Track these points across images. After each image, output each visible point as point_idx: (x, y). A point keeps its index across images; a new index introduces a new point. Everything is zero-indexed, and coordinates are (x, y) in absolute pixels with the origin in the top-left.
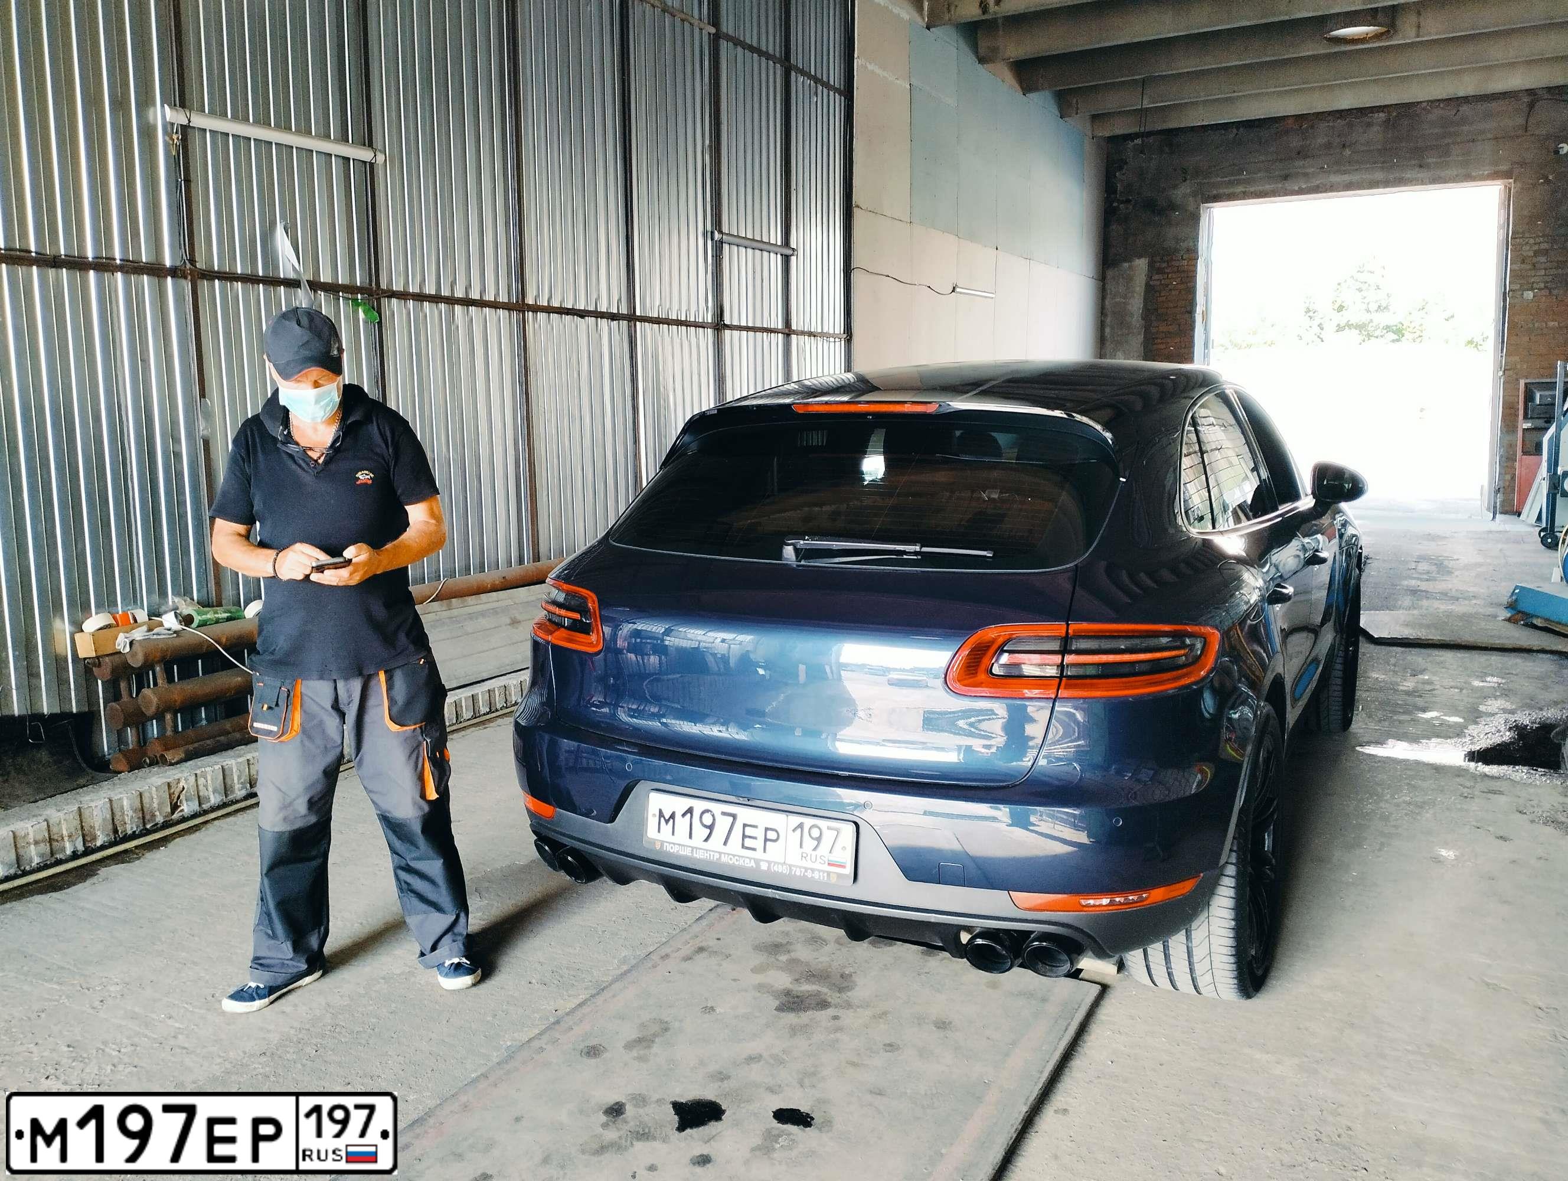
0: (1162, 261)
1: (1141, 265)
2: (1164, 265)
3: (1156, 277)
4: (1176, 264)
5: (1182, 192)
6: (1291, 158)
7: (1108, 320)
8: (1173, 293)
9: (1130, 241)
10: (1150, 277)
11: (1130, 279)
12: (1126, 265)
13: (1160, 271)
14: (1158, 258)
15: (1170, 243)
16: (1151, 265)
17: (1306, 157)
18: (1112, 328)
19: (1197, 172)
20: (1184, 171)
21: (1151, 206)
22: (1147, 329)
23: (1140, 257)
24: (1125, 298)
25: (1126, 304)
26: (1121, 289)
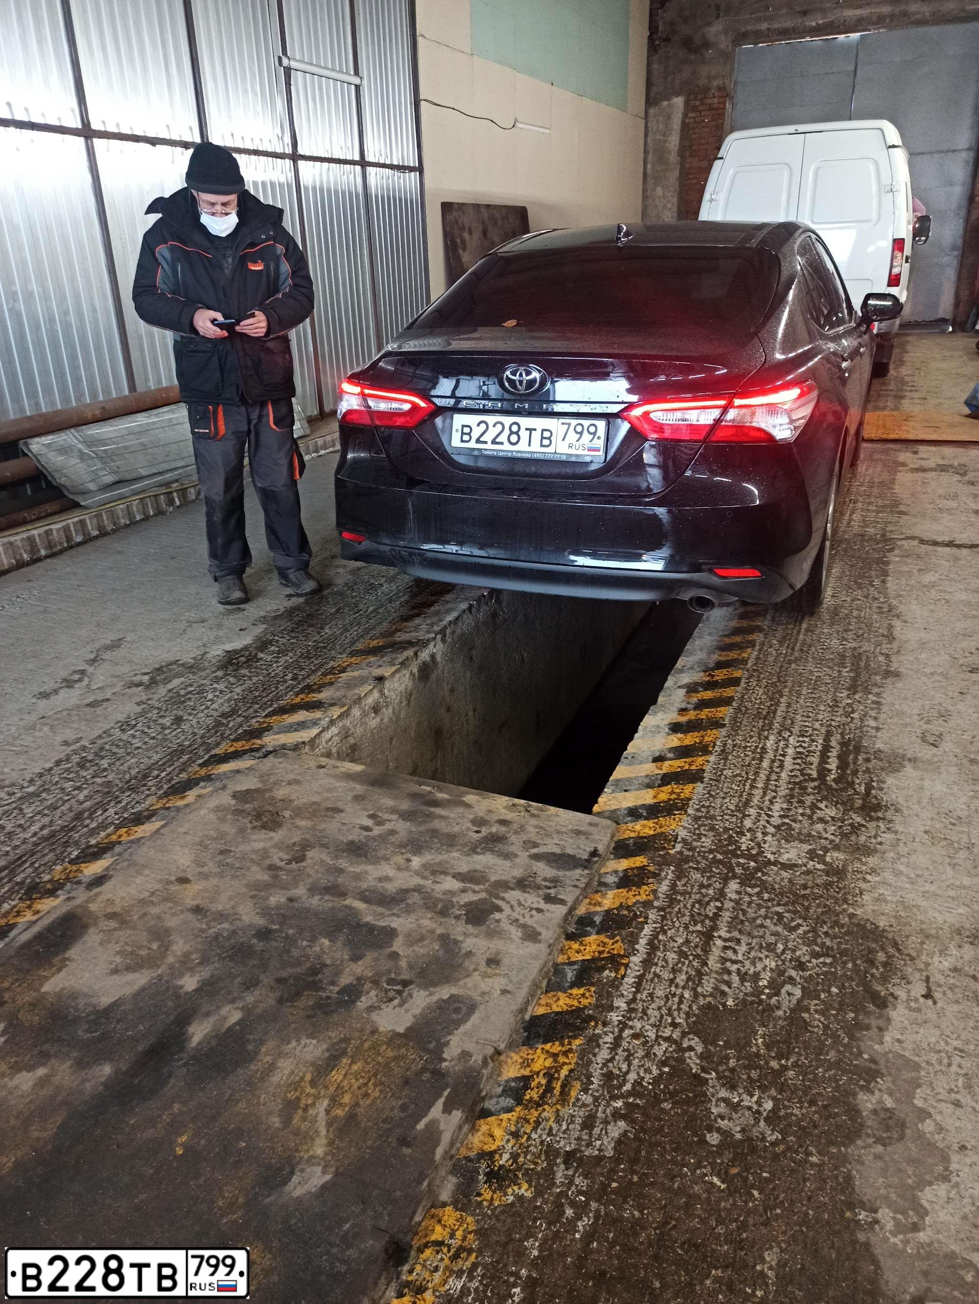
0: (696, 99)
1: (679, 102)
2: (698, 103)
3: (691, 115)
4: (709, 101)
5: (715, 30)
7: (650, 157)
8: (705, 130)
9: (670, 79)
10: (685, 115)
11: (669, 117)
12: (665, 103)
13: (695, 109)
14: (692, 97)
15: (702, 82)
16: (687, 103)
18: (653, 166)
19: (729, 9)
20: (716, 6)
21: (688, 44)
22: (682, 164)
23: (677, 95)
24: (664, 135)
25: (665, 141)
26: (661, 127)
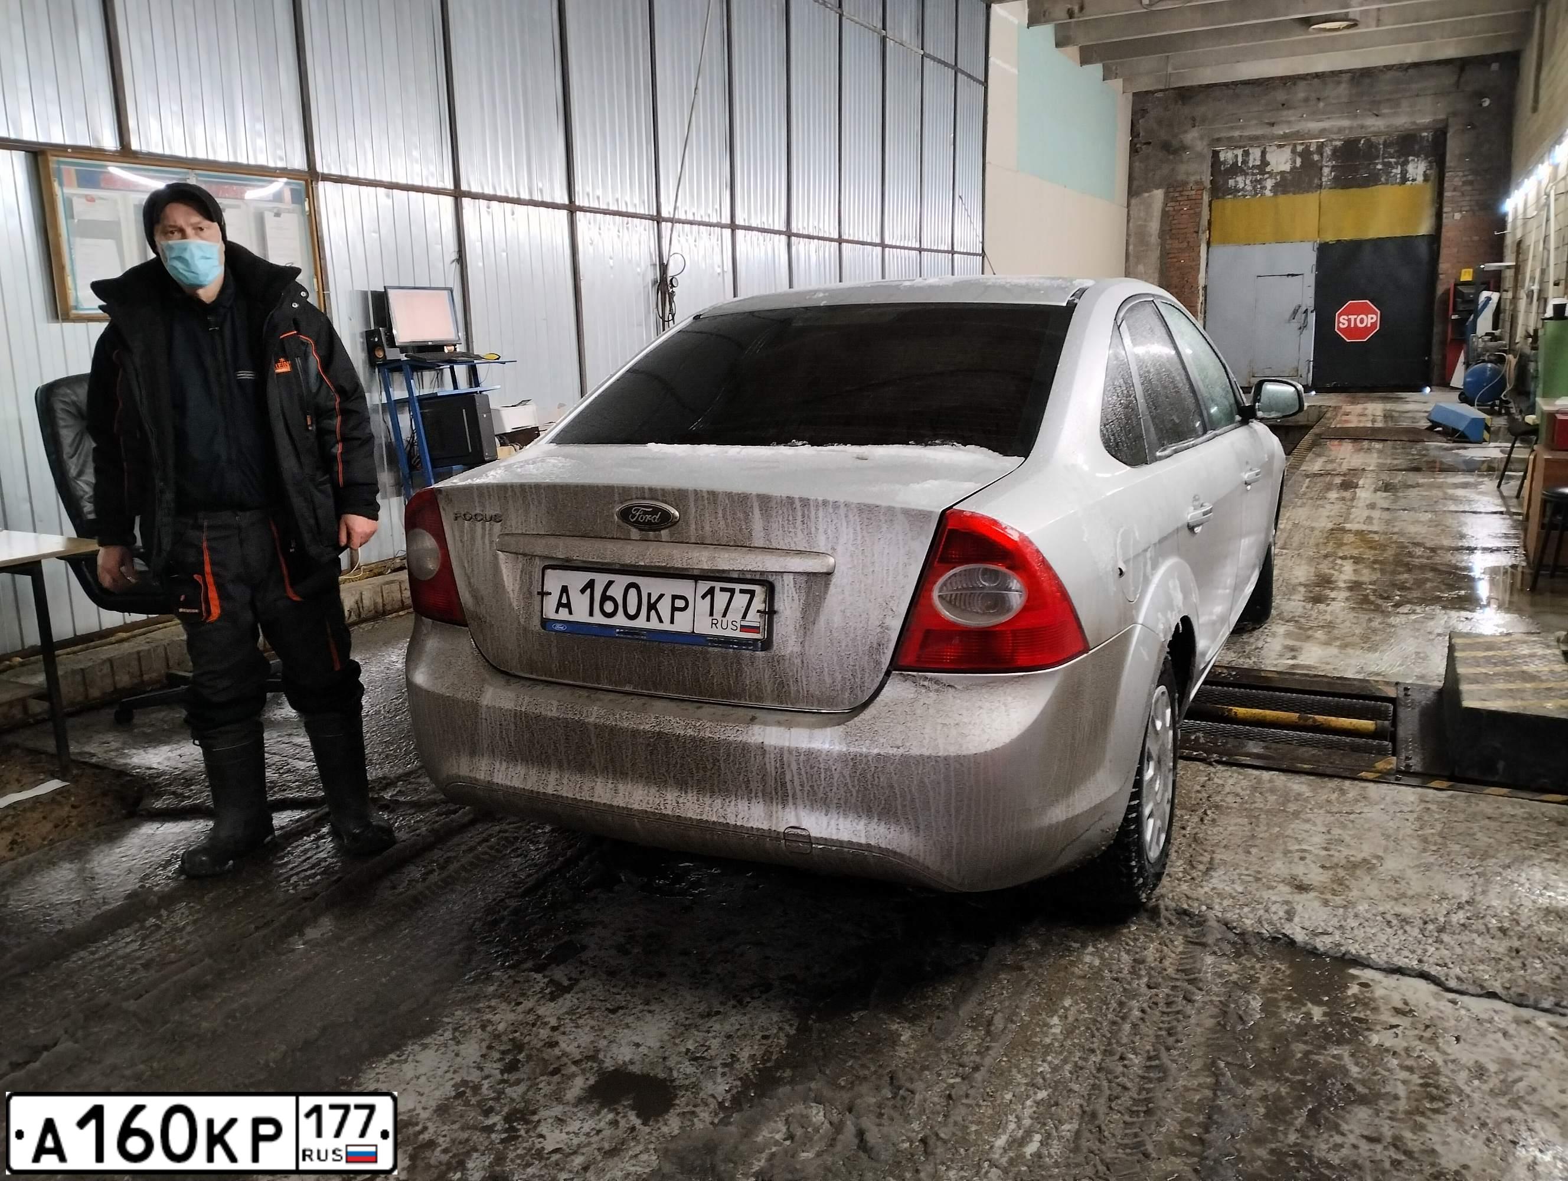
0: (1174, 191)
1: (1159, 194)
2: (1177, 194)
3: (1171, 204)
4: (1187, 193)
5: (1192, 137)
6: (1278, 109)
7: (1132, 240)
8: (1184, 216)
9: (1150, 175)
10: (1166, 205)
11: (1148, 206)
12: (1146, 195)
13: (1174, 199)
14: (1171, 190)
15: (1178, 177)
16: (1166, 194)
17: (1289, 108)
18: (1135, 246)
19: (1204, 120)
20: (1194, 119)
21: (1166, 147)
22: (1163, 245)
23: (1157, 189)
24: (1145, 220)
25: (1146, 226)
26: (1142, 214)
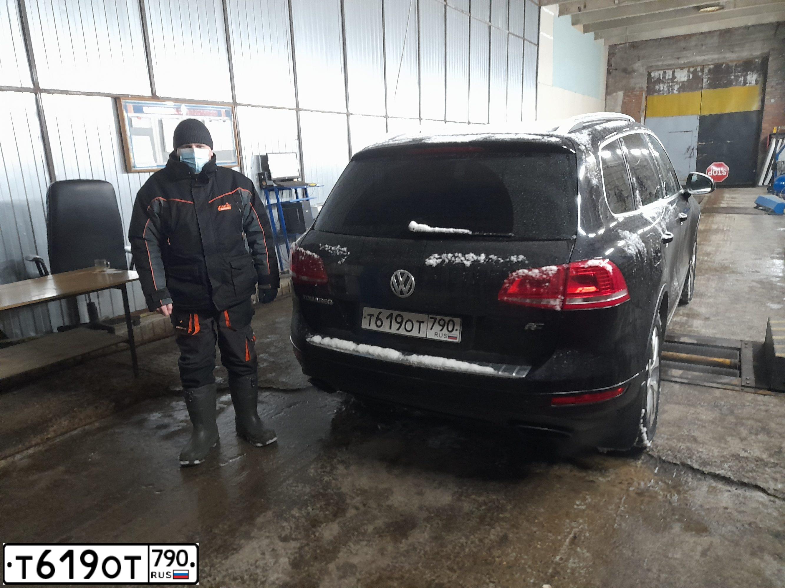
0: (629, 92)
1: (621, 94)
2: (630, 94)
3: (627, 98)
5: (638, 65)
6: (681, 51)
8: (633, 104)
9: (617, 84)
10: (624, 99)
11: (616, 100)
12: (614, 94)
13: (628, 96)
14: (627, 91)
16: (625, 94)
17: (687, 50)
19: (644, 57)
20: (639, 57)
21: (625, 71)
23: (620, 91)
24: (614, 106)
25: (614, 109)
26: (612, 103)
